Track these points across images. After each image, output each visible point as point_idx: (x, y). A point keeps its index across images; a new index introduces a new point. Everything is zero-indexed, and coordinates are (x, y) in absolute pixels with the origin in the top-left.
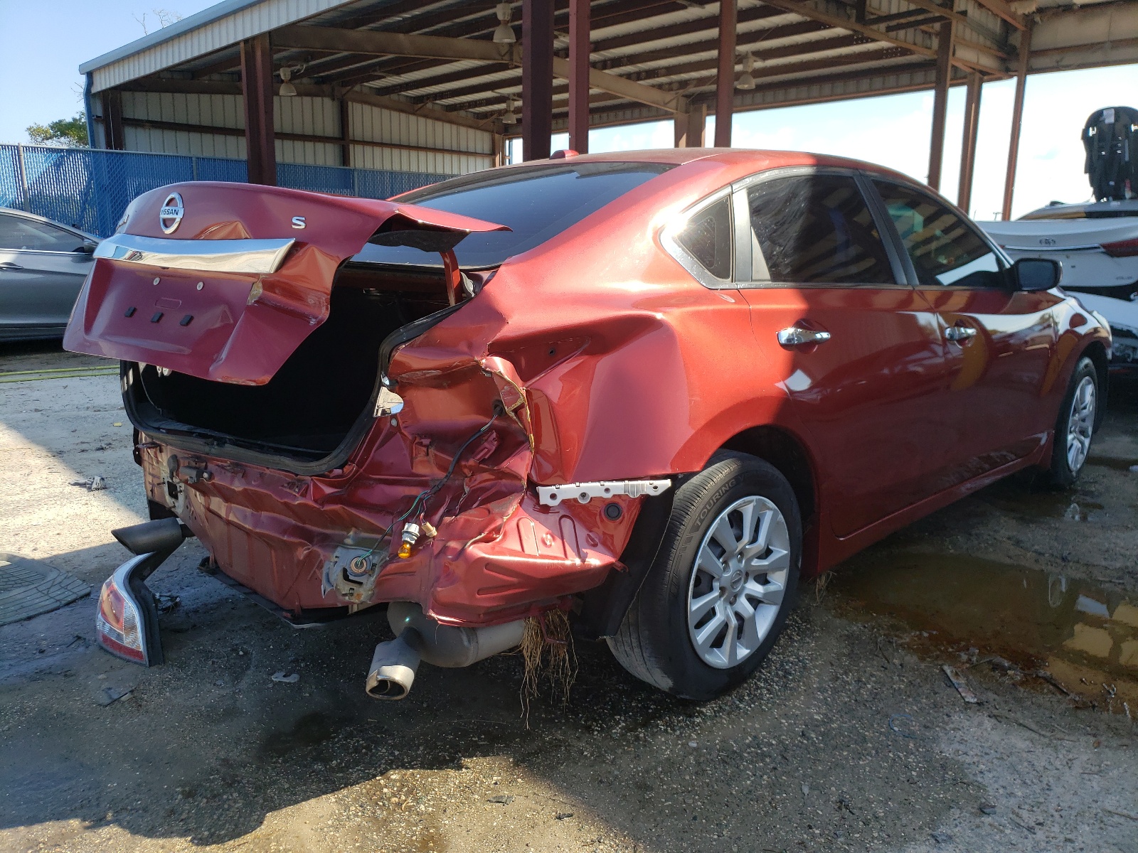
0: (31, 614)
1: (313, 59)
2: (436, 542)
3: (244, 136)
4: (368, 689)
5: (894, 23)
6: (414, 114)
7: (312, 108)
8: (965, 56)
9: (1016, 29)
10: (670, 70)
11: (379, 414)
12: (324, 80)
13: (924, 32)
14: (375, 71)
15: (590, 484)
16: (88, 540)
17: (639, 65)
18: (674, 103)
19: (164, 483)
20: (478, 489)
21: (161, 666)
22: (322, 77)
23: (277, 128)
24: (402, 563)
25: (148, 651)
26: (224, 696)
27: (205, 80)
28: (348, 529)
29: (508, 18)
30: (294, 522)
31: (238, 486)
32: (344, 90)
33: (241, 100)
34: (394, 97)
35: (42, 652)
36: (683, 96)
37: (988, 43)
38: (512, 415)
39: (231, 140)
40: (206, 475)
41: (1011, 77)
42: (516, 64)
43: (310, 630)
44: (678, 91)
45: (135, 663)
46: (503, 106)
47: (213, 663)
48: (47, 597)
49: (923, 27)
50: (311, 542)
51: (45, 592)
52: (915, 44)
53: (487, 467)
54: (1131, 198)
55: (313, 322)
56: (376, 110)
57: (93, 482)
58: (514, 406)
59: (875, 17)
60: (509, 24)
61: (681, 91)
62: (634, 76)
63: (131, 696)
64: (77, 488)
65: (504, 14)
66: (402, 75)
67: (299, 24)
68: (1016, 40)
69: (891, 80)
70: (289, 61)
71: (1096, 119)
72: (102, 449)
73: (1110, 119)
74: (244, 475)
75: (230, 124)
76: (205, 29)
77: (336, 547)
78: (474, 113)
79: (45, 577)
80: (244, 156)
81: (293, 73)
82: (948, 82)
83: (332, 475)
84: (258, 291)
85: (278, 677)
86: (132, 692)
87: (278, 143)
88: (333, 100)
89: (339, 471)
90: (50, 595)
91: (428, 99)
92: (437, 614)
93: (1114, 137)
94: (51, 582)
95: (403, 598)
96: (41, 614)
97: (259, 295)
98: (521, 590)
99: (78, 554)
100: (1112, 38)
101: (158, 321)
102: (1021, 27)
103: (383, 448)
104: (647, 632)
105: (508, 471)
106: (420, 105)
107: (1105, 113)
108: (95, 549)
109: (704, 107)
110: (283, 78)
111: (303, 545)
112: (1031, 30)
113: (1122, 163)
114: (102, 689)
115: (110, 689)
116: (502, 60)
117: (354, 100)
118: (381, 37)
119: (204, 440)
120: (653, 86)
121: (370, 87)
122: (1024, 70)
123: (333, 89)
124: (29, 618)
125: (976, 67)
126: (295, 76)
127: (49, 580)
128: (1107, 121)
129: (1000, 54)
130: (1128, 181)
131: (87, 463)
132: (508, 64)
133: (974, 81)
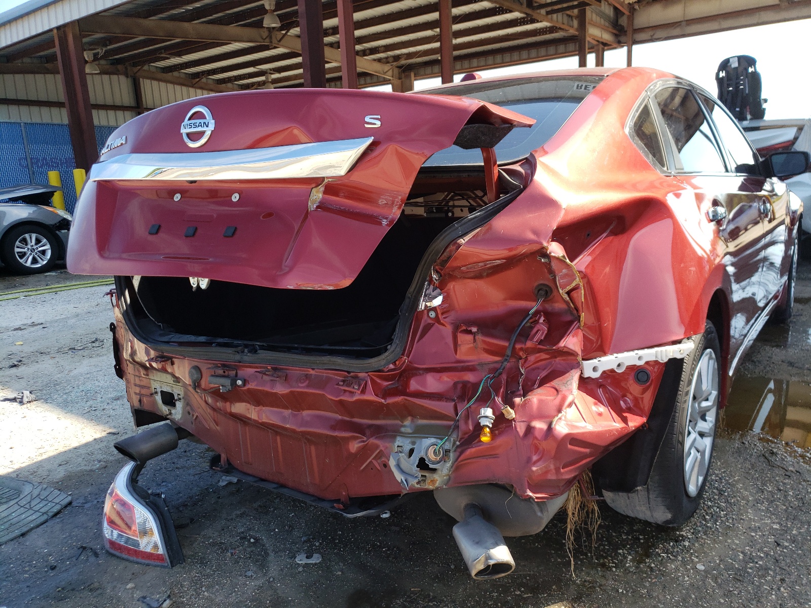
0: (24, 529)
1: (111, 43)
2: (518, 424)
3: (65, 107)
4: (473, 573)
5: (549, 9)
6: (193, 86)
7: (111, 83)
8: (595, 32)
9: (624, 14)
10: (388, 48)
11: (423, 308)
12: (119, 61)
13: (569, 16)
14: (161, 53)
15: (626, 354)
16: (42, 451)
17: (364, 45)
18: (390, 73)
19: (156, 393)
20: (533, 369)
21: (182, 566)
22: (116, 59)
23: (92, 101)
24: (485, 447)
25: (168, 553)
26: (262, 587)
27: (18, 63)
28: (403, 418)
29: (273, 8)
30: (340, 417)
31: (280, 389)
32: (136, 69)
33: (59, 78)
34: (176, 74)
35: (53, 568)
36: (397, 67)
37: (607, 24)
38: (566, 297)
39: (55, 111)
40: (239, 382)
41: (623, 46)
42: (274, 45)
43: (367, 518)
44: (392, 64)
45: (156, 566)
46: (263, 78)
47: (232, 554)
48: (31, 512)
49: (568, 12)
50: (364, 434)
51: (27, 506)
52: (563, 24)
53: (544, 347)
54: (751, 119)
55: (385, 222)
56: (163, 84)
57: (23, 397)
58: (569, 288)
59: (537, 4)
60: (275, 13)
61: (395, 63)
62: (361, 53)
63: (171, 602)
64: (7, 403)
65: (270, 5)
66: (183, 57)
67: (102, 14)
68: (623, 21)
69: (543, 51)
70: (93, 45)
71: (725, 65)
72: (15, 366)
73: (735, 64)
74: (287, 378)
75: (53, 98)
76: (22, 20)
77: (394, 437)
78: (239, 85)
79: (21, 492)
80: (66, 121)
81: (95, 55)
82: (587, 51)
83: (386, 370)
84: (317, 195)
85: (301, 559)
86: (169, 597)
87: (94, 113)
88: (127, 77)
89: (392, 366)
90: (34, 508)
91: (203, 75)
92: (534, 493)
93: (738, 78)
94: (29, 496)
95: (488, 480)
96: (32, 529)
97: (319, 200)
98: (591, 459)
99: (40, 465)
100: (686, 19)
101: (194, 235)
102: (627, 12)
103: (424, 339)
104: (657, 477)
105: (565, 350)
106: (198, 80)
107: (731, 60)
108: (54, 457)
109: (412, 75)
110: (87, 59)
111: (355, 438)
112: (633, 14)
113: (744, 95)
114: (136, 599)
115: (144, 598)
116: (264, 42)
117: (144, 77)
118: (170, 25)
119: (234, 349)
120: (375, 60)
121: (157, 67)
122: (631, 42)
123: (126, 68)
124: (23, 535)
125: (600, 40)
126: (96, 58)
127: (26, 493)
128: (733, 66)
129: (615, 31)
130: (748, 107)
131: (7, 380)
132: (268, 45)
133: (599, 50)
